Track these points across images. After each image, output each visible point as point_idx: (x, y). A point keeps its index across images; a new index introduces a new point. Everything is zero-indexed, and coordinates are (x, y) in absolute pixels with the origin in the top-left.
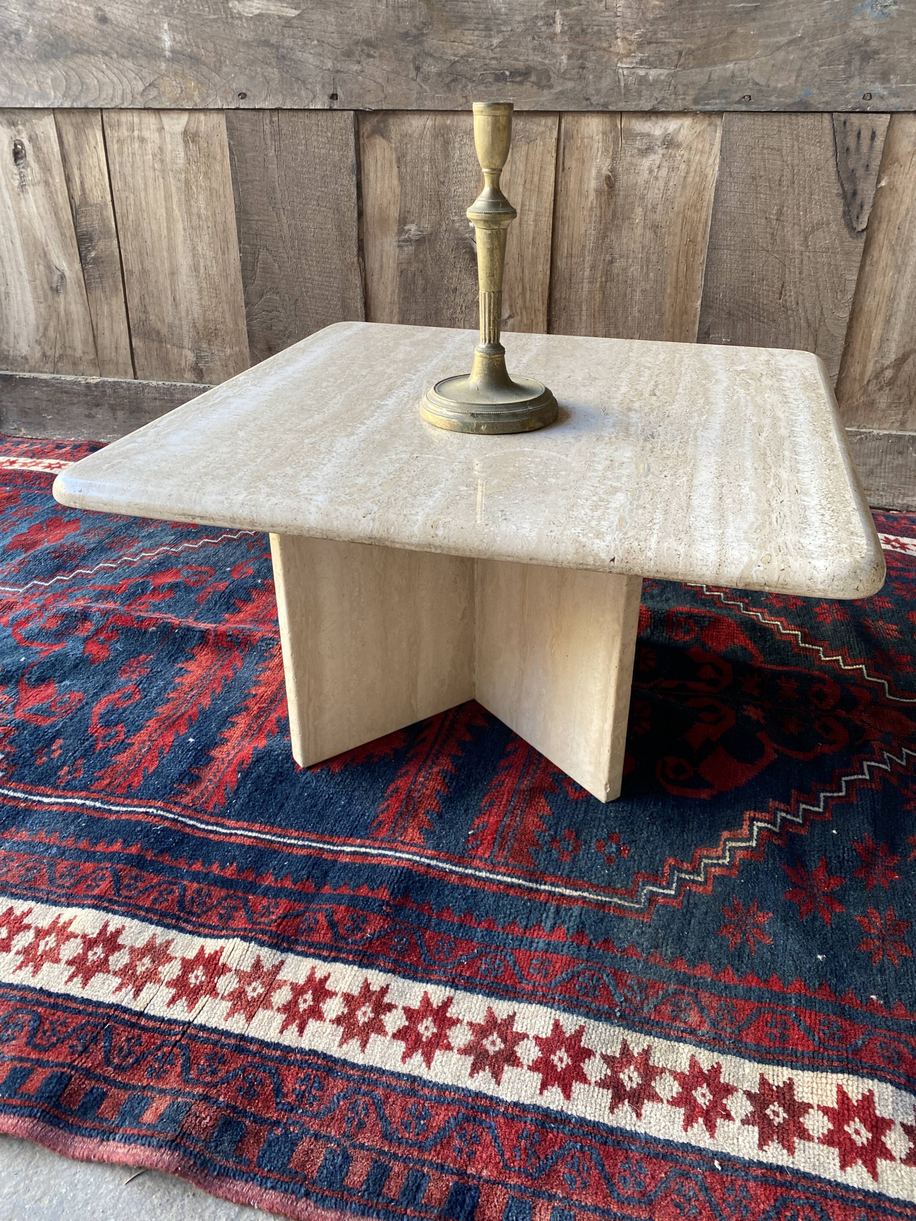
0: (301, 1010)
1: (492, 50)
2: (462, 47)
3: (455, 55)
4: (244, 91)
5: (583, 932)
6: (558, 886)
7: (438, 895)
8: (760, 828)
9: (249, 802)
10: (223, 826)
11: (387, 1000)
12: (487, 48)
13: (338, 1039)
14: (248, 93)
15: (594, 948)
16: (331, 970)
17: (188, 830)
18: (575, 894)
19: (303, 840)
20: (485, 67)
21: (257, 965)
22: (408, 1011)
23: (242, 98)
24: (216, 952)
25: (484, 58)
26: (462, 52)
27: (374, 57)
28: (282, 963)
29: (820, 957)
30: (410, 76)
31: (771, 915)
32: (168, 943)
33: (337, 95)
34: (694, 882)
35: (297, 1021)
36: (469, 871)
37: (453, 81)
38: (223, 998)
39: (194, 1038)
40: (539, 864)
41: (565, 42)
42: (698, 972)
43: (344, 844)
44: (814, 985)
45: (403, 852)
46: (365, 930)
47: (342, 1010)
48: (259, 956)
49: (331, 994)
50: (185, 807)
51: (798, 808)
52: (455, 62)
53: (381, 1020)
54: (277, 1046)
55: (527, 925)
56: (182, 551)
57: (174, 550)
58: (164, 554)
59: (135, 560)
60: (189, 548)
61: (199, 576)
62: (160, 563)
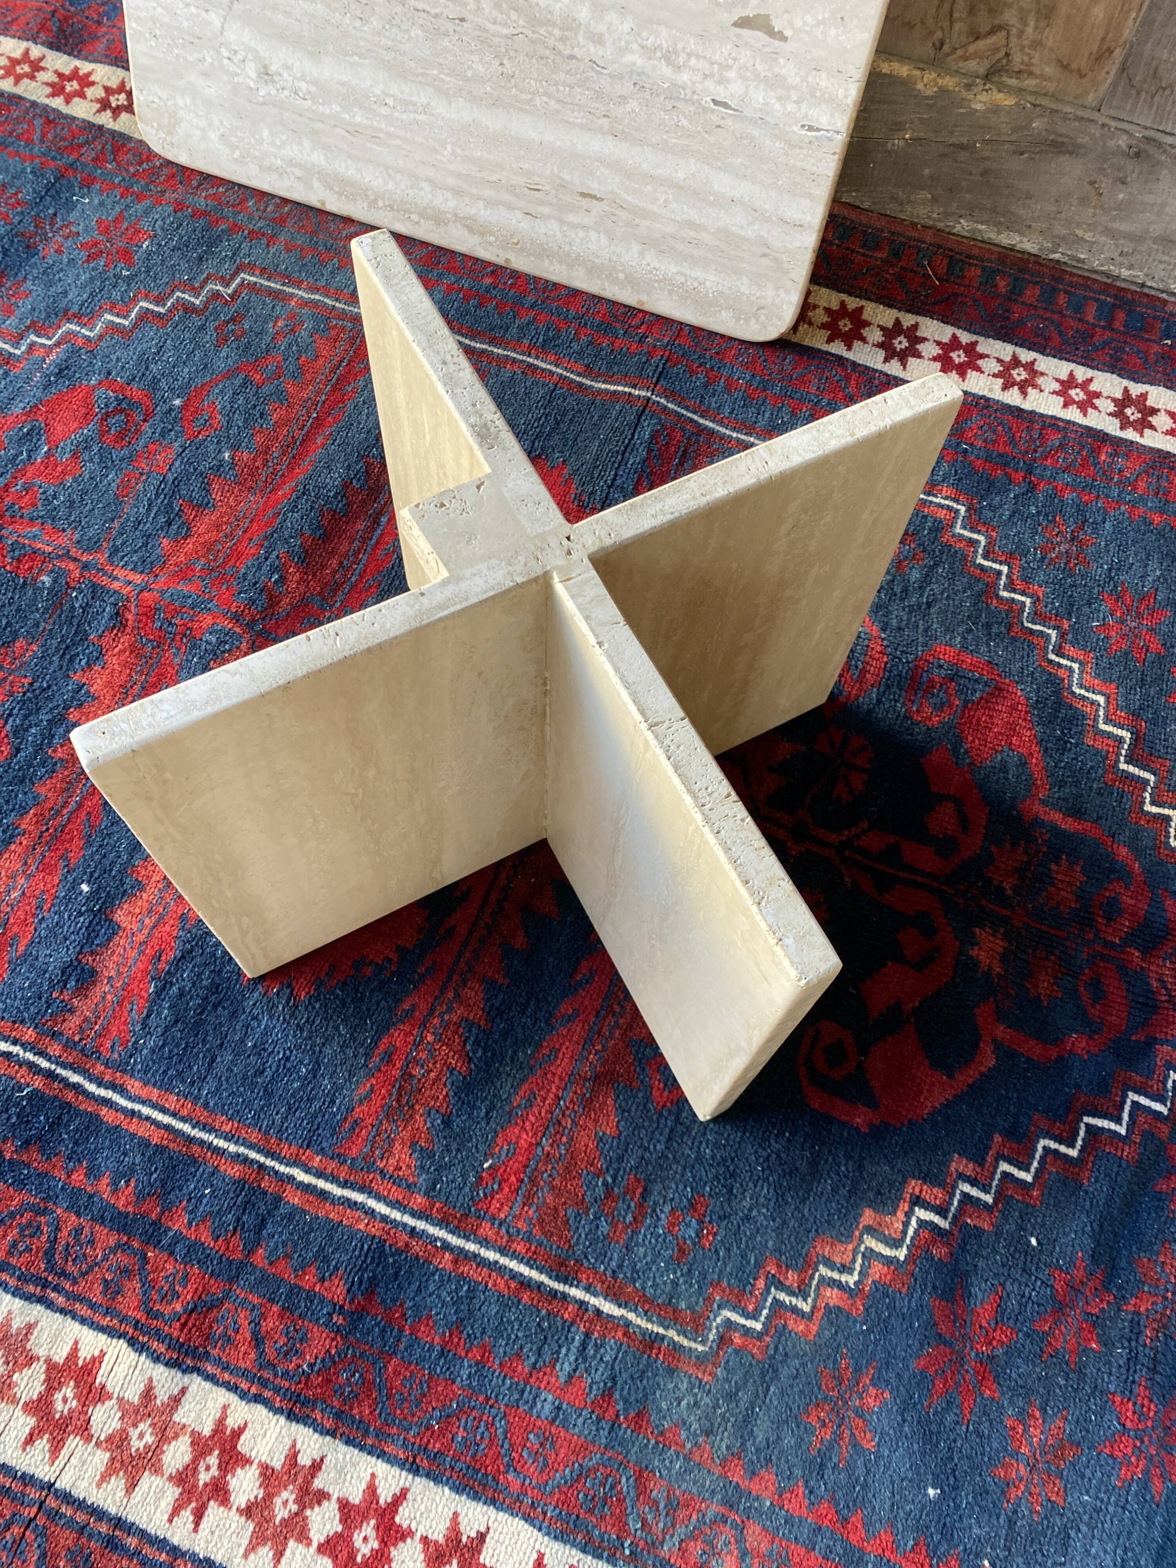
0: (201, 1483)
5: (611, 1396)
6: (595, 1295)
7: (419, 1290)
8: (922, 1223)
9: (164, 1045)
10: (121, 1090)
11: (318, 1483)
13: (245, 1542)
15: (619, 1426)
16: (249, 1417)
17: (70, 1096)
18: (617, 1311)
19: (236, 1143)
21: (148, 1394)
22: (344, 1506)
24: (94, 1359)
28: (183, 1391)
29: (931, 1492)
31: (887, 1395)
32: (30, 1328)
34: (794, 1309)
35: (193, 1505)
36: (471, 1247)
38: (98, 1444)
39: (54, 1516)
40: (577, 1243)
42: (755, 1487)
43: (295, 1162)
44: (906, 1545)
45: (379, 1198)
46: (302, 1356)
47: (255, 1492)
48: (151, 1380)
49: (246, 1461)
50: (69, 1045)
51: (996, 1167)
53: (305, 1519)
54: (161, 1543)
55: (535, 1364)
56: (101, 337)
57: (87, 333)
58: (69, 345)
59: (18, 352)
60: (112, 328)
61: (127, 415)
62: (61, 371)
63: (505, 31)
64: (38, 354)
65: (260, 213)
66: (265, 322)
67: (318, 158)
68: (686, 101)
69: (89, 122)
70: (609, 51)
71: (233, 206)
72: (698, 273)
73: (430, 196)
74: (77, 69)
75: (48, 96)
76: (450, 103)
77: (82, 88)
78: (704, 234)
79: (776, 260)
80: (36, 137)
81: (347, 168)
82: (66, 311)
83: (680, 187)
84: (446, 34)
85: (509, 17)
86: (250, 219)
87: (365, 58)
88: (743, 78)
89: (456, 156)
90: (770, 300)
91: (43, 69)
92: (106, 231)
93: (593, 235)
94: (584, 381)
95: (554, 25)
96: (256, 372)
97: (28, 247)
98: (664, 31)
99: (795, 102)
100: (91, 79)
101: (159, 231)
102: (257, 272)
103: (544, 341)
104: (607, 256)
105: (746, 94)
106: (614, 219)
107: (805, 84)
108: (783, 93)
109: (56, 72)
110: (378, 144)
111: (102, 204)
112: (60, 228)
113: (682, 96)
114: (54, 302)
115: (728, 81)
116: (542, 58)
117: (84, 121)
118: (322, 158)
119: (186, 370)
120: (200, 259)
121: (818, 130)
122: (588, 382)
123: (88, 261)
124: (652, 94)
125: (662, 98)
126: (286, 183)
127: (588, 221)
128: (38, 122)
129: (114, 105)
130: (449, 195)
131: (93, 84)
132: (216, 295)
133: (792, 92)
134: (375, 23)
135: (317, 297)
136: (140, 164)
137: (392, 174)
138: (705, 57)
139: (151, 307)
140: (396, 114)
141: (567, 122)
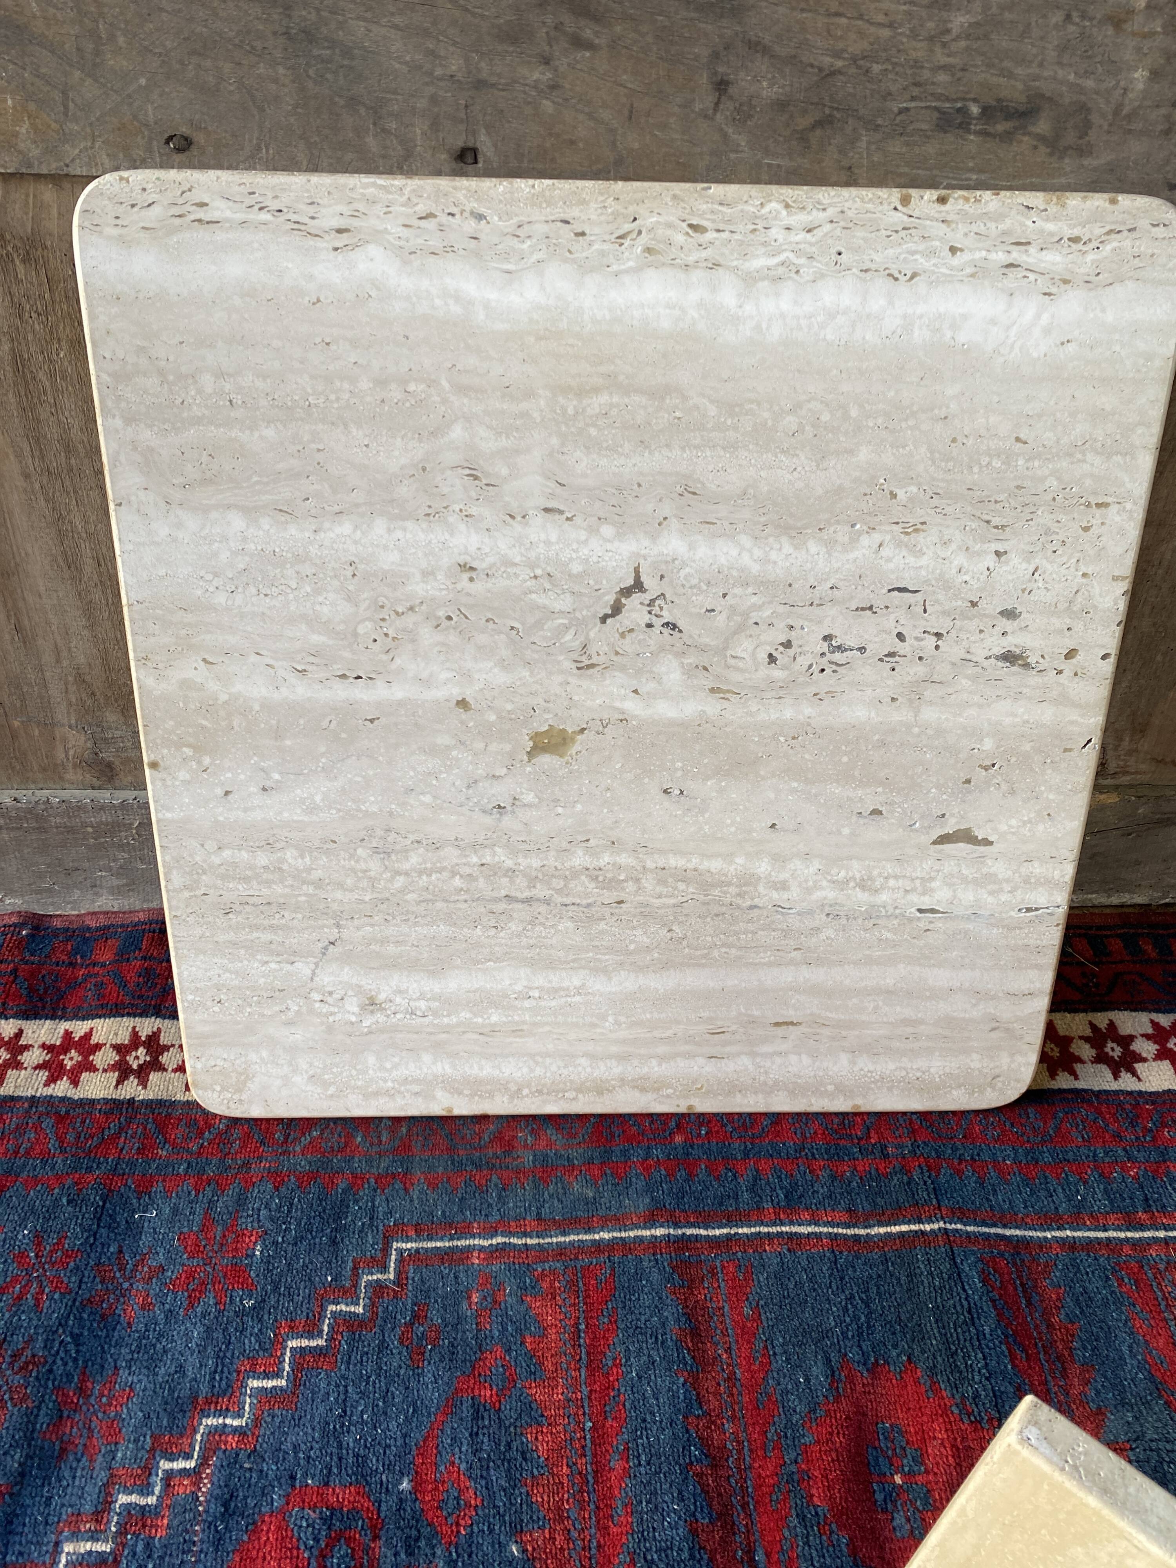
1: (944, 45)
2: (861, 34)
3: (837, 55)
4: (184, 130)
12: (931, 39)
14: (199, 138)
20: (916, 91)
23: (179, 150)
25: (917, 65)
26: (857, 47)
27: (590, 46)
30: (698, 106)
33: (474, 151)
37: (819, 124)
41: (1152, 34)
52: (832, 74)
56: (257, 1421)
57: (236, 1423)
58: (220, 1453)
59: (152, 1500)
60: (266, 1397)
61: (348, 1541)
62: (226, 1505)
63: (672, 901)
64: (184, 1488)
65: (375, 1149)
66: (457, 1304)
67: (444, 1068)
68: (888, 917)
69: (114, 1101)
70: (795, 892)
71: (340, 1151)
72: (921, 1063)
73: (589, 1070)
74: (68, 1034)
75: (47, 1084)
76: (610, 979)
77: (86, 1057)
78: (923, 1027)
79: (1007, 1030)
80: (52, 1144)
81: (481, 1068)
82: (194, 1399)
83: (888, 992)
84: (603, 918)
85: (676, 888)
86: (370, 1162)
87: (503, 961)
88: (950, 885)
89: (620, 1025)
90: (1006, 1068)
91: (27, 1047)
92: (196, 1251)
93: (793, 1058)
94: (857, 1231)
95: (729, 884)
96: (481, 1386)
97: (103, 1317)
98: (855, 864)
99: (1009, 892)
100: (94, 1040)
101: (268, 1225)
102: (412, 1233)
103: (786, 1197)
104: (812, 1074)
105: (955, 897)
106: (817, 1037)
107: (1017, 875)
108: (995, 887)
109: (43, 1046)
110: (520, 1037)
111: (175, 1211)
112: (135, 1269)
113: (884, 913)
114: (172, 1390)
115: (932, 890)
116: (717, 915)
117: (106, 1101)
118: (447, 1067)
119: (393, 1425)
120: (333, 1242)
121: (1037, 909)
122: (862, 1232)
123: (191, 1305)
124: (848, 920)
125: (860, 921)
126: (400, 1101)
127: (784, 1046)
128: (48, 1123)
129: (135, 1067)
130: (614, 1063)
131: (98, 1047)
132: (378, 1289)
133: (1005, 885)
134: (514, 928)
135: (500, 1240)
136: (201, 1134)
137: (540, 1060)
138: (905, 876)
139: (305, 1343)
140: (543, 1003)
141: (751, 964)
